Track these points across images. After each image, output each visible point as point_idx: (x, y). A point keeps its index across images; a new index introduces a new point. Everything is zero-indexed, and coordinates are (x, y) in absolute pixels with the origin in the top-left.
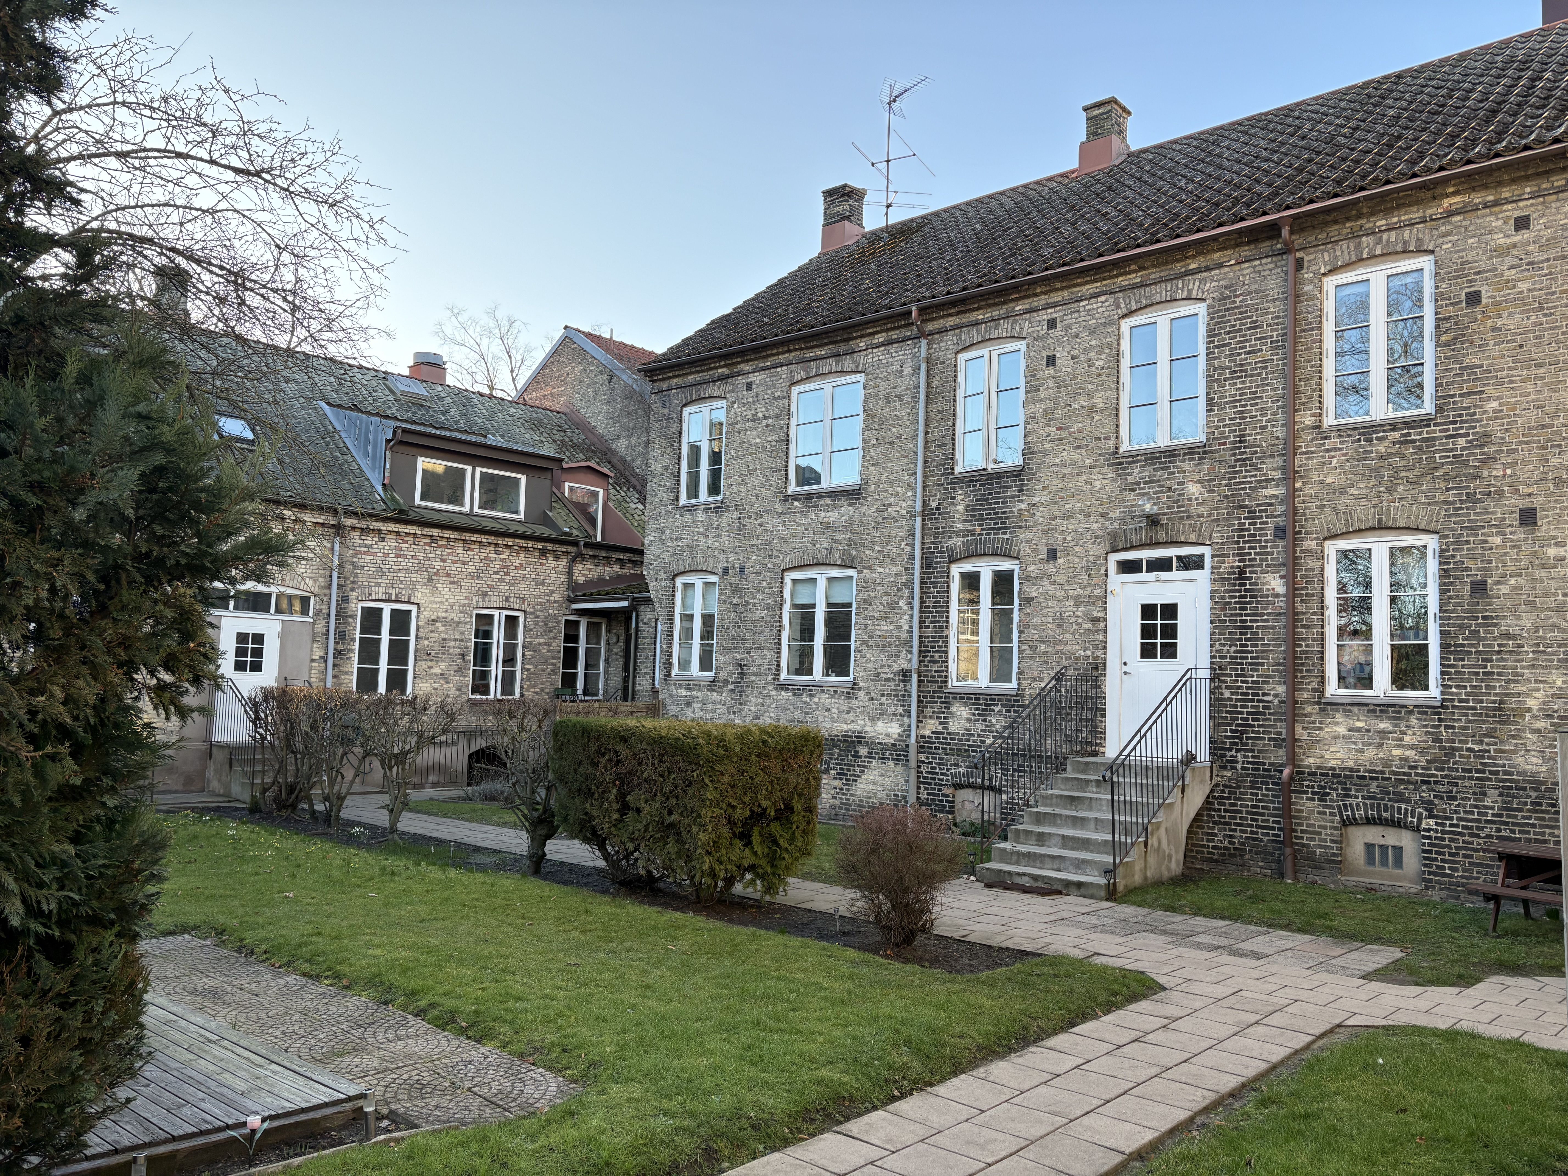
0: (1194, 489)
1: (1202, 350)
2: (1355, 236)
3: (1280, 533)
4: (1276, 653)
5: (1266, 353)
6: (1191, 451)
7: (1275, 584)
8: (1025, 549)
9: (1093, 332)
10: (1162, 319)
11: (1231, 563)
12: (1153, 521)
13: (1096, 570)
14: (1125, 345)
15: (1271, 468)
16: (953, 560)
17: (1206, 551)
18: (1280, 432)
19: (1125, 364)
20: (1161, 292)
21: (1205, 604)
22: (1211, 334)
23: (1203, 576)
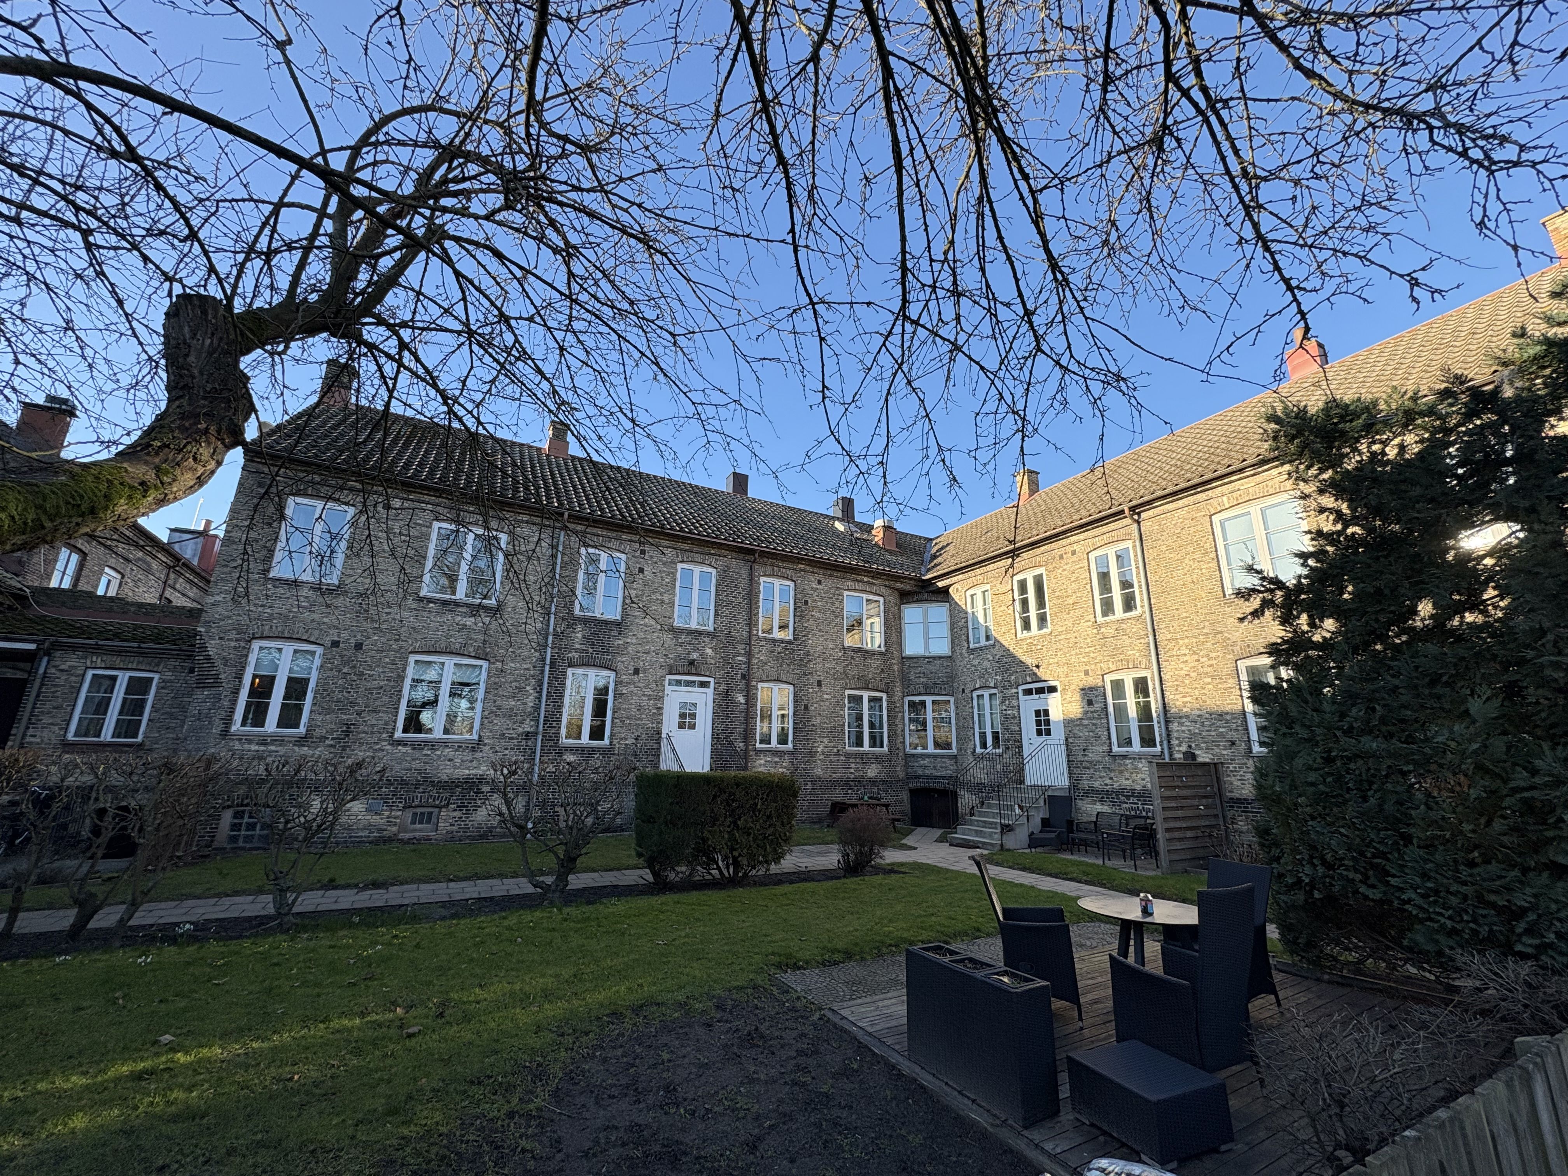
0: (709, 651)
1: (713, 589)
2: (772, 565)
3: (743, 676)
4: (740, 729)
5: (740, 599)
6: (708, 633)
7: (741, 699)
8: (620, 666)
9: (664, 564)
10: (697, 569)
11: (723, 687)
12: (692, 663)
13: (660, 682)
14: (678, 575)
15: (741, 649)
16: (571, 665)
17: (711, 680)
18: (745, 634)
19: (678, 584)
20: (699, 558)
21: (710, 705)
22: (718, 585)
23: (710, 691)
